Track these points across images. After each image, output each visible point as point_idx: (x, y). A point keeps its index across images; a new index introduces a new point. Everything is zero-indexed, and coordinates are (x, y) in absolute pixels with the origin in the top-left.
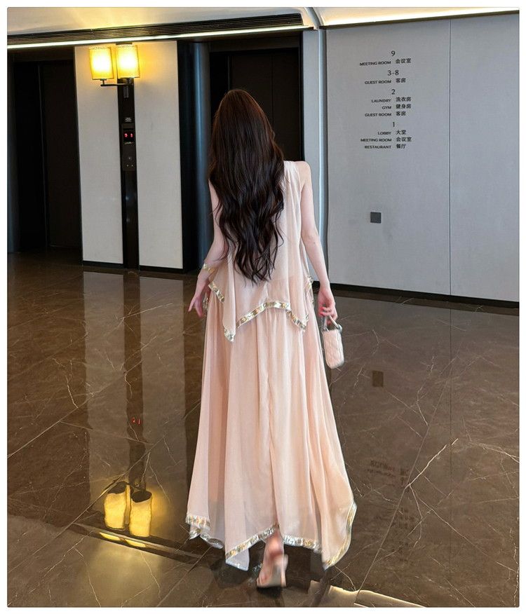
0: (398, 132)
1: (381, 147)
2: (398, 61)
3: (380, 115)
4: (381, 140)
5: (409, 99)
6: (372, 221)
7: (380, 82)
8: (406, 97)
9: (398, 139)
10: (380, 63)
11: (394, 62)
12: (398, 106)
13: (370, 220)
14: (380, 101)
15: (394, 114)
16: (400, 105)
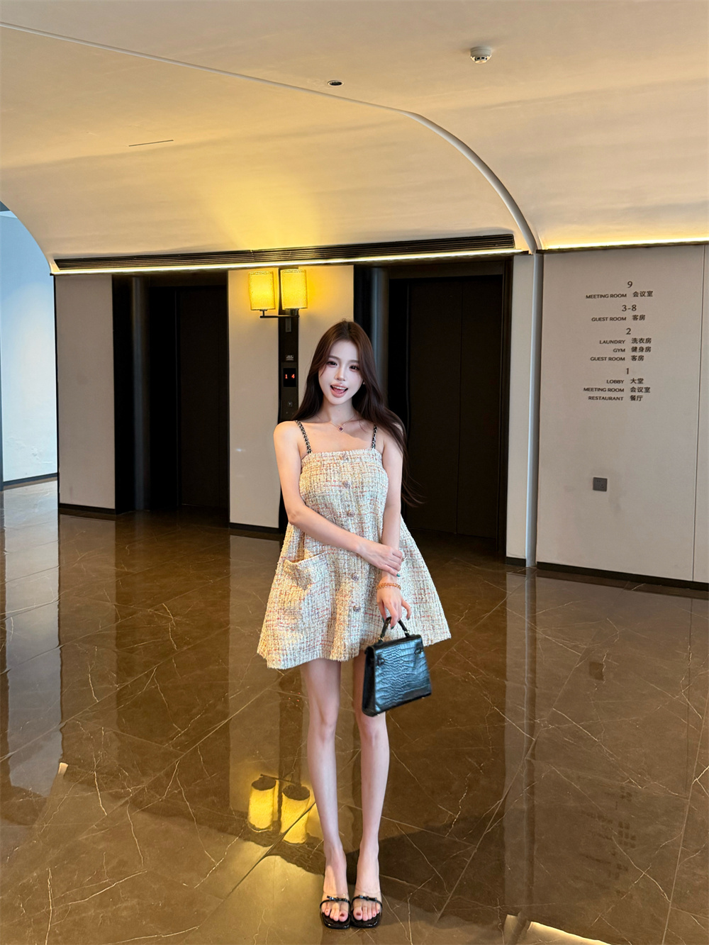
0: (633, 380)
1: (610, 398)
2: (636, 294)
3: (610, 359)
4: (610, 390)
5: (649, 340)
6: (596, 488)
7: (612, 319)
8: (645, 338)
9: (633, 390)
10: (612, 296)
11: (630, 295)
12: (634, 349)
13: (592, 487)
14: (611, 342)
15: (628, 359)
16: (636, 348)
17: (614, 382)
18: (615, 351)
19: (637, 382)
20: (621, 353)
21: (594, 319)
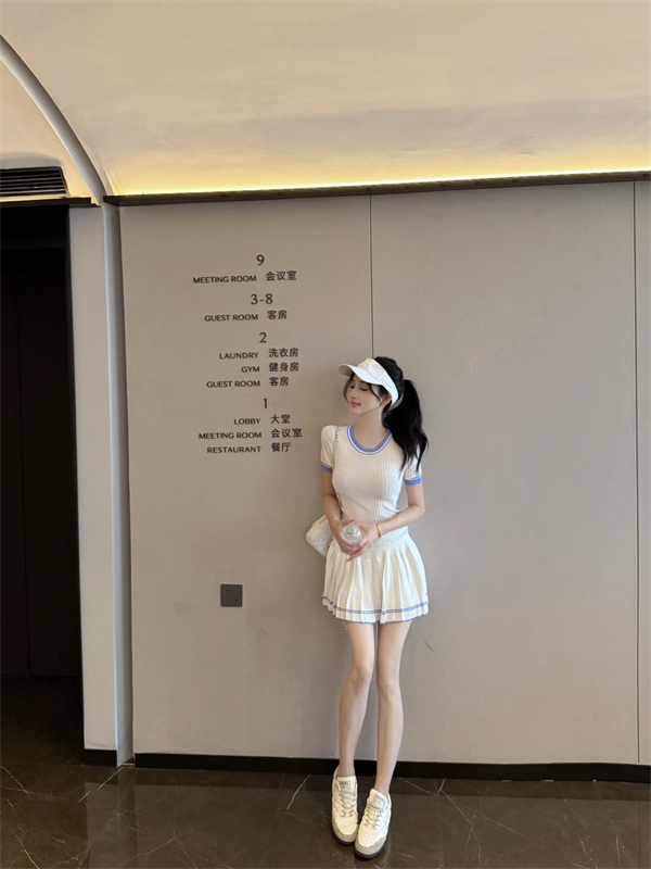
0: (275, 418)
1: (241, 450)
2: (270, 276)
3: (237, 384)
4: (239, 435)
5: (294, 352)
6: (224, 603)
7: (236, 317)
8: (288, 347)
9: (275, 433)
10: (234, 279)
11: (261, 277)
12: (273, 367)
13: (219, 600)
14: (237, 355)
15: (266, 383)
16: (276, 364)
17: (245, 421)
18: (244, 370)
19: (280, 420)
20: (253, 373)
21: (208, 319)
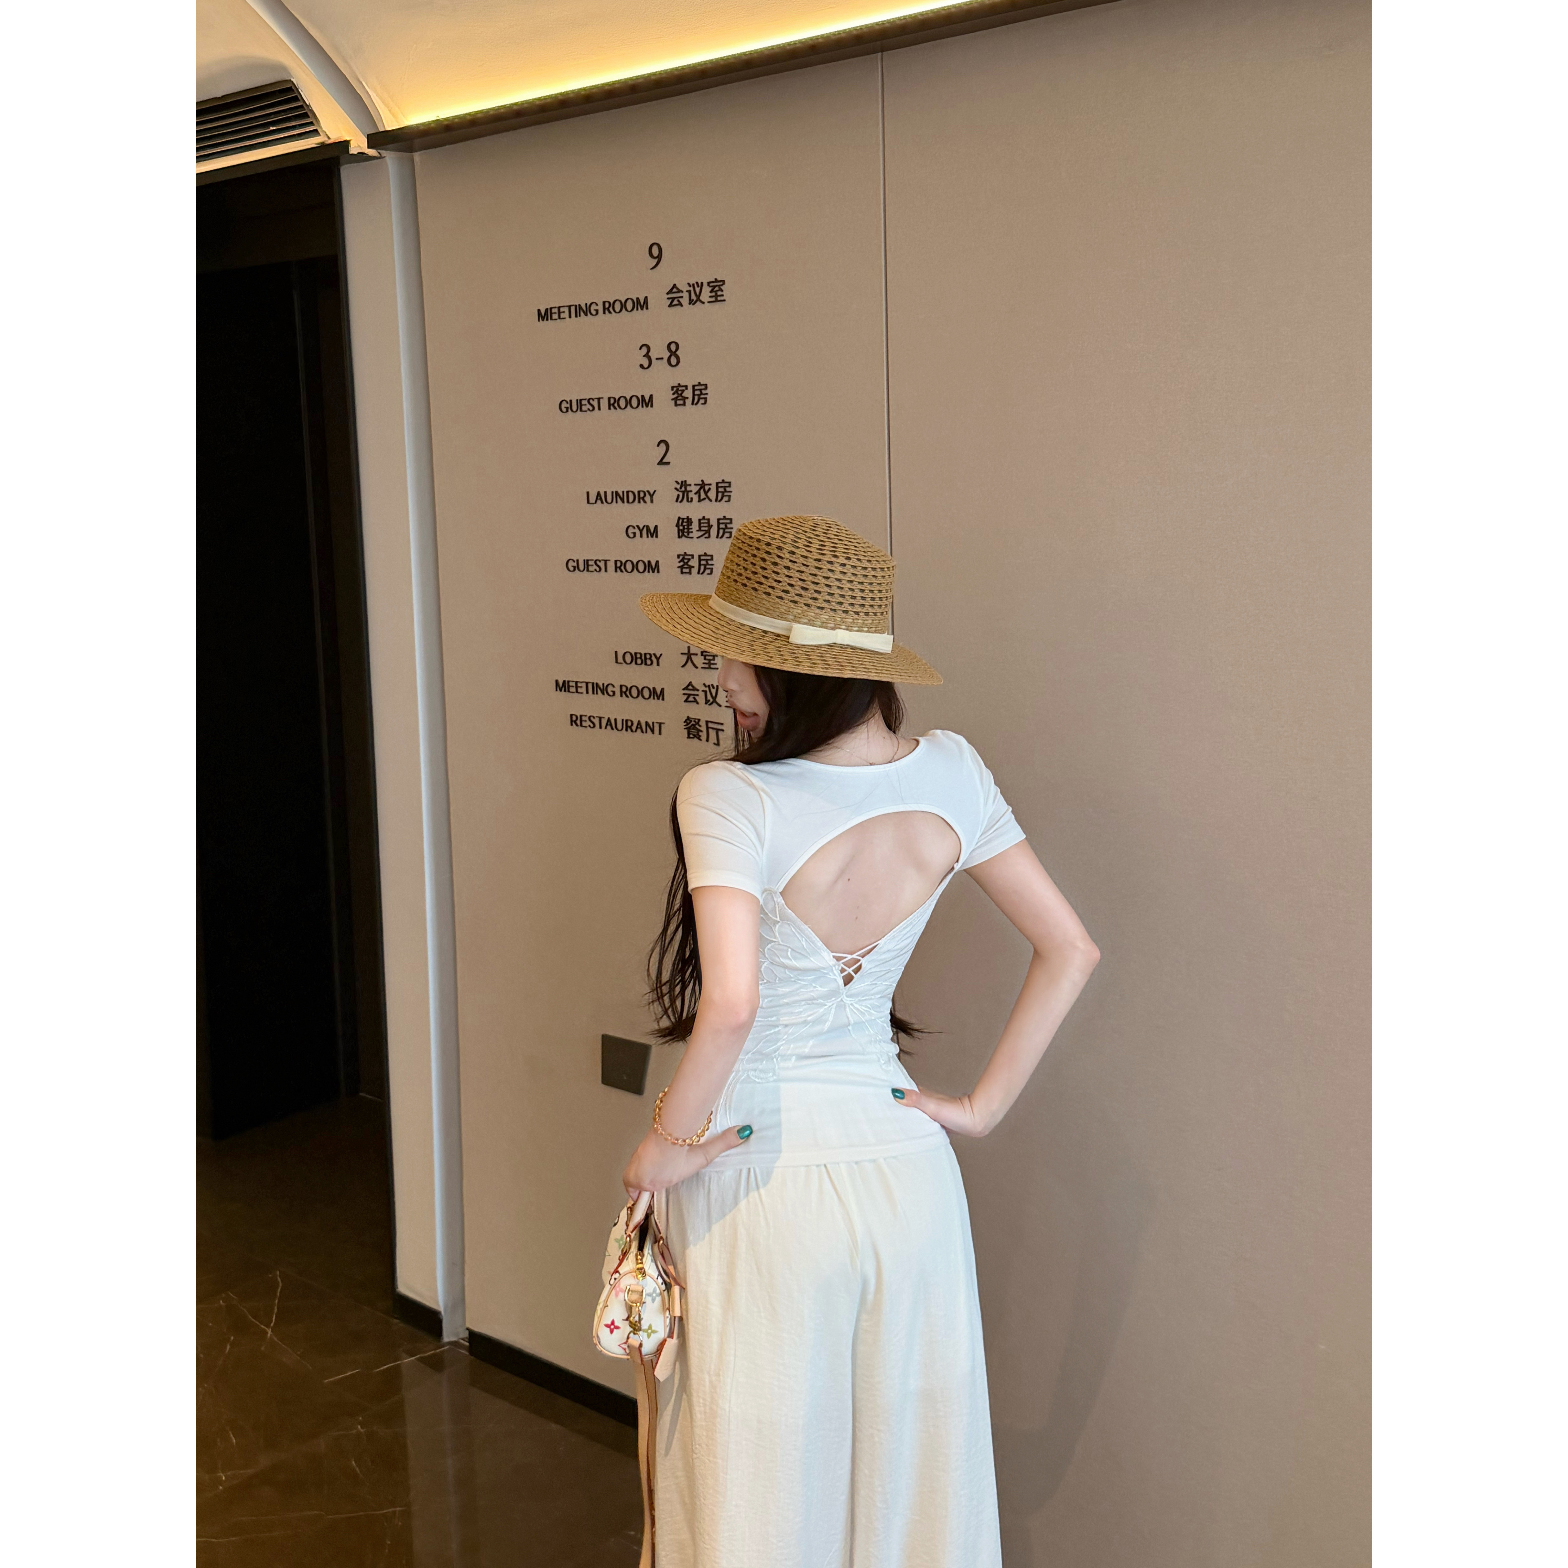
0: (689, 656)
1: (628, 726)
2: (674, 297)
3: (620, 566)
4: (626, 691)
5: (723, 491)
7: (613, 403)
8: (712, 479)
9: (690, 693)
10: (608, 307)
11: (658, 299)
12: (684, 527)
13: (598, 1071)
14: (618, 497)
15: (668, 566)
16: (689, 521)
17: (636, 658)
18: (632, 532)
19: (699, 660)
20: (647, 541)
21: (567, 407)
